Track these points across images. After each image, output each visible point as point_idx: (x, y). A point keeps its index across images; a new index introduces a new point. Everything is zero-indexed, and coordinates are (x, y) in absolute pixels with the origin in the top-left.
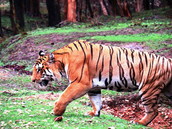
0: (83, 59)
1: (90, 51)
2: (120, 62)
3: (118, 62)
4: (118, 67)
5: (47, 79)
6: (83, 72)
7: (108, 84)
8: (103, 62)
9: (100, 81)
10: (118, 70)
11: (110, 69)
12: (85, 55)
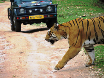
0: (78, 32)
1: (82, 26)
2: (101, 28)
3: (99, 28)
4: (100, 31)
5: (53, 39)
6: (78, 40)
7: (96, 41)
8: (90, 31)
9: (90, 41)
10: (101, 32)
11: (95, 34)
12: (79, 29)
